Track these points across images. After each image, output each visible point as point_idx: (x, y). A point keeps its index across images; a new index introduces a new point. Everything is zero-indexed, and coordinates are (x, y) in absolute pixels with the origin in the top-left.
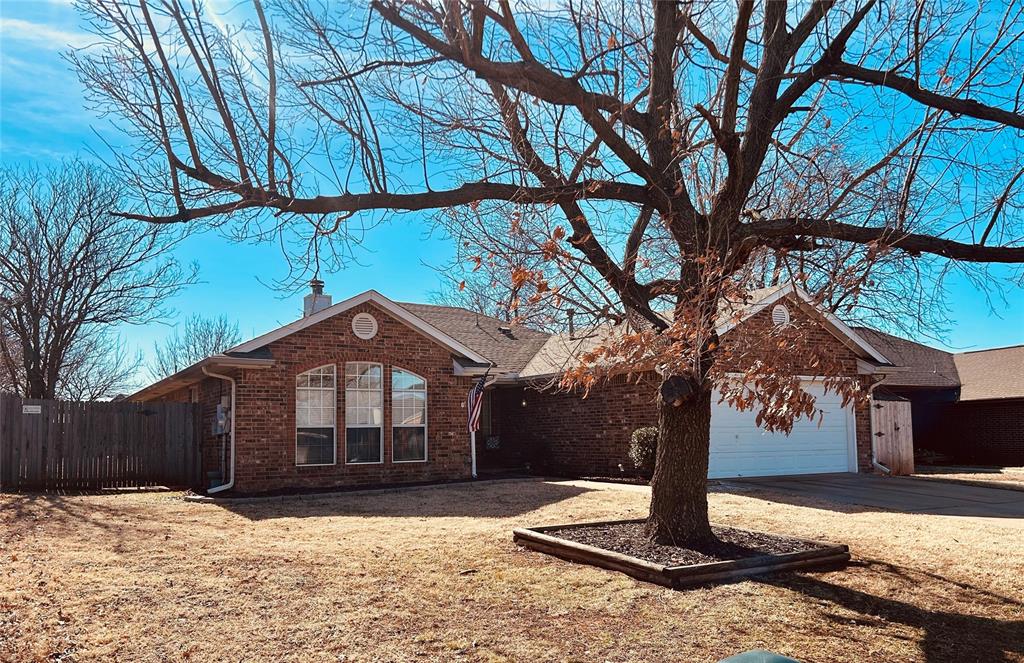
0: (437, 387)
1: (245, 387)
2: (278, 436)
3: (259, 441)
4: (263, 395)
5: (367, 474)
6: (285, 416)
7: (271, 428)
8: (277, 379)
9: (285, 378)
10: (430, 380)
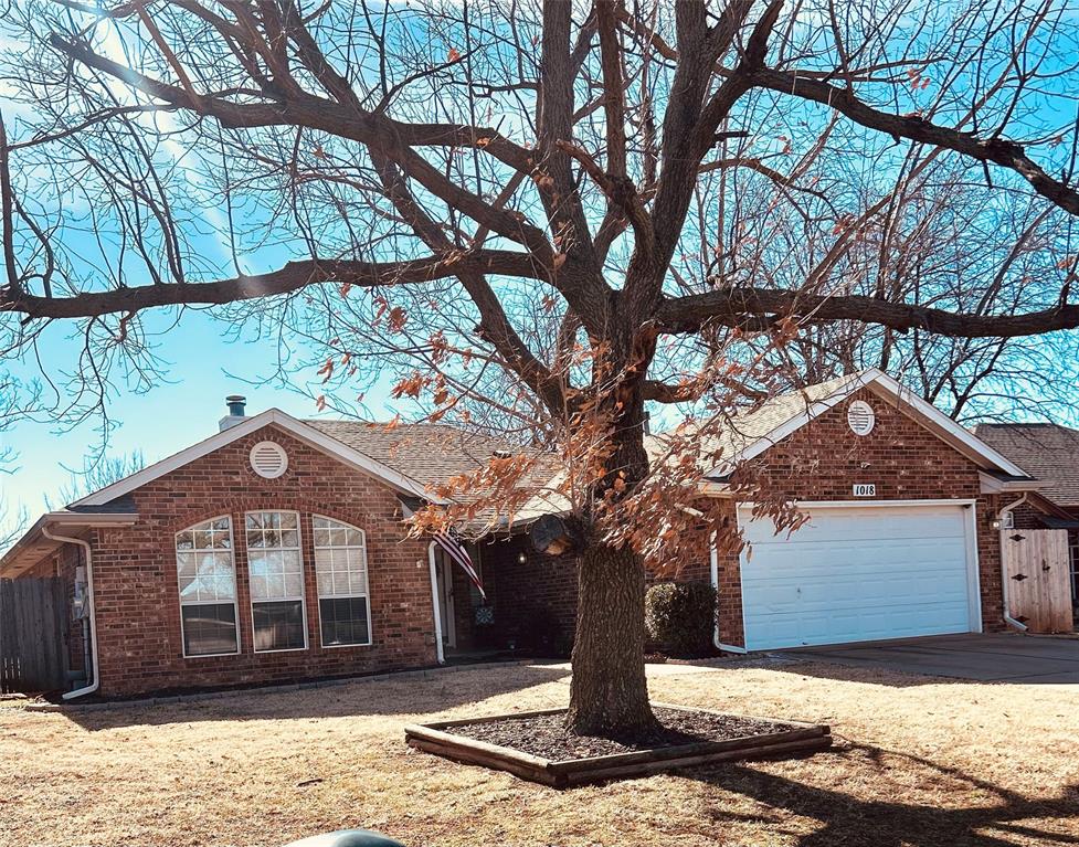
0: (380, 541)
1: (103, 553)
2: (155, 618)
3: (129, 626)
4: (130, 562)
5: (287, 665)
6: (163, 591)
7: (146, 608)
8: (148, 540)
9: (160, 538)
10: (370, 531)
